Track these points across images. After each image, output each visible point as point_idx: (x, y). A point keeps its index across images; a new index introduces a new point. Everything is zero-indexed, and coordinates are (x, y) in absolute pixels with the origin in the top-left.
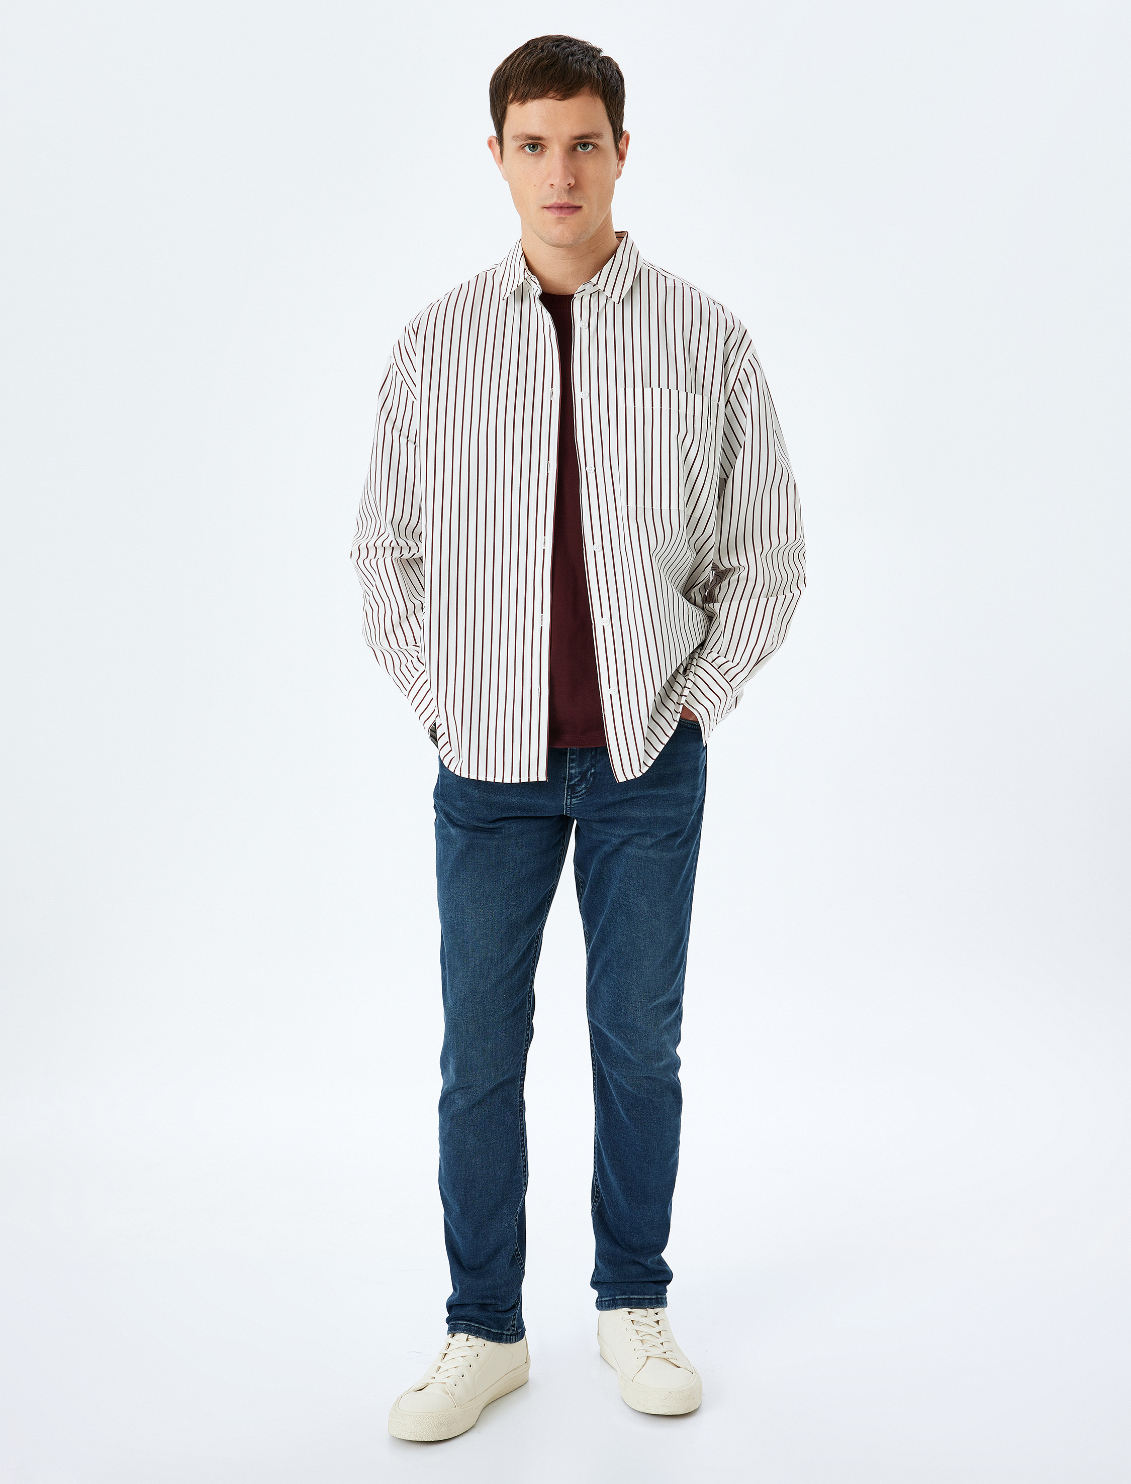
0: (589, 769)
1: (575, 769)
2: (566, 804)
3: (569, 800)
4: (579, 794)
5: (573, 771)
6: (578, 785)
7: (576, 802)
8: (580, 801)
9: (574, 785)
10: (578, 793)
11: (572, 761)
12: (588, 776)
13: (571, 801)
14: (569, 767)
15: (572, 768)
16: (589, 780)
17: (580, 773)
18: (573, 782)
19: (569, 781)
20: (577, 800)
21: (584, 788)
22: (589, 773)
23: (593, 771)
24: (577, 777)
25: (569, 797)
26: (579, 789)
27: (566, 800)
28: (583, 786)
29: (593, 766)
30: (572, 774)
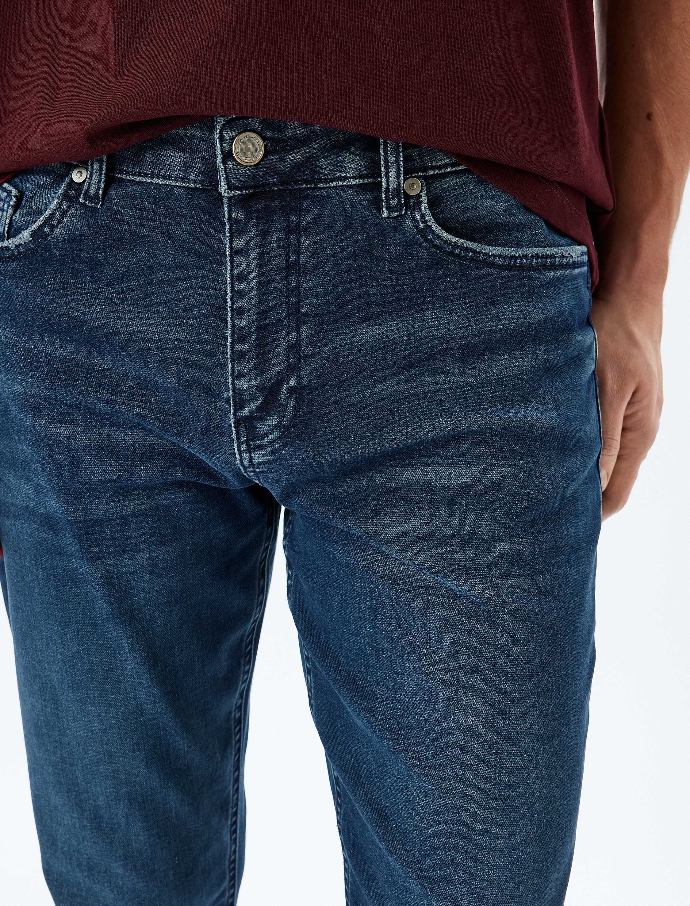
0: (281, 379)
1: (249, 377)
2: (242, 463)
3: (245, 455)
4: (265, 441)
5: (243, 384)
6: (262, 419)
7: (262, 459)
8: (271, 458)
9: (250, 417)
10: (262, 437)
11: (239, 357)
12: (283, 396)
13: (250, 457)
14: (233, 375)
15: (240, 376)
16: (286, 406)
17: (261, 388)
18: (245, 412)
19: (239, 407)
20: (264, 455)
21: (276, 427)
22: (284, 389)
23: (293, 383)
24: (254, 399)
25: (244, 447)
26: (262, 428)
27: (240, 455)
28: (273, 422)
29: (293, 369)
30: (241, 392)
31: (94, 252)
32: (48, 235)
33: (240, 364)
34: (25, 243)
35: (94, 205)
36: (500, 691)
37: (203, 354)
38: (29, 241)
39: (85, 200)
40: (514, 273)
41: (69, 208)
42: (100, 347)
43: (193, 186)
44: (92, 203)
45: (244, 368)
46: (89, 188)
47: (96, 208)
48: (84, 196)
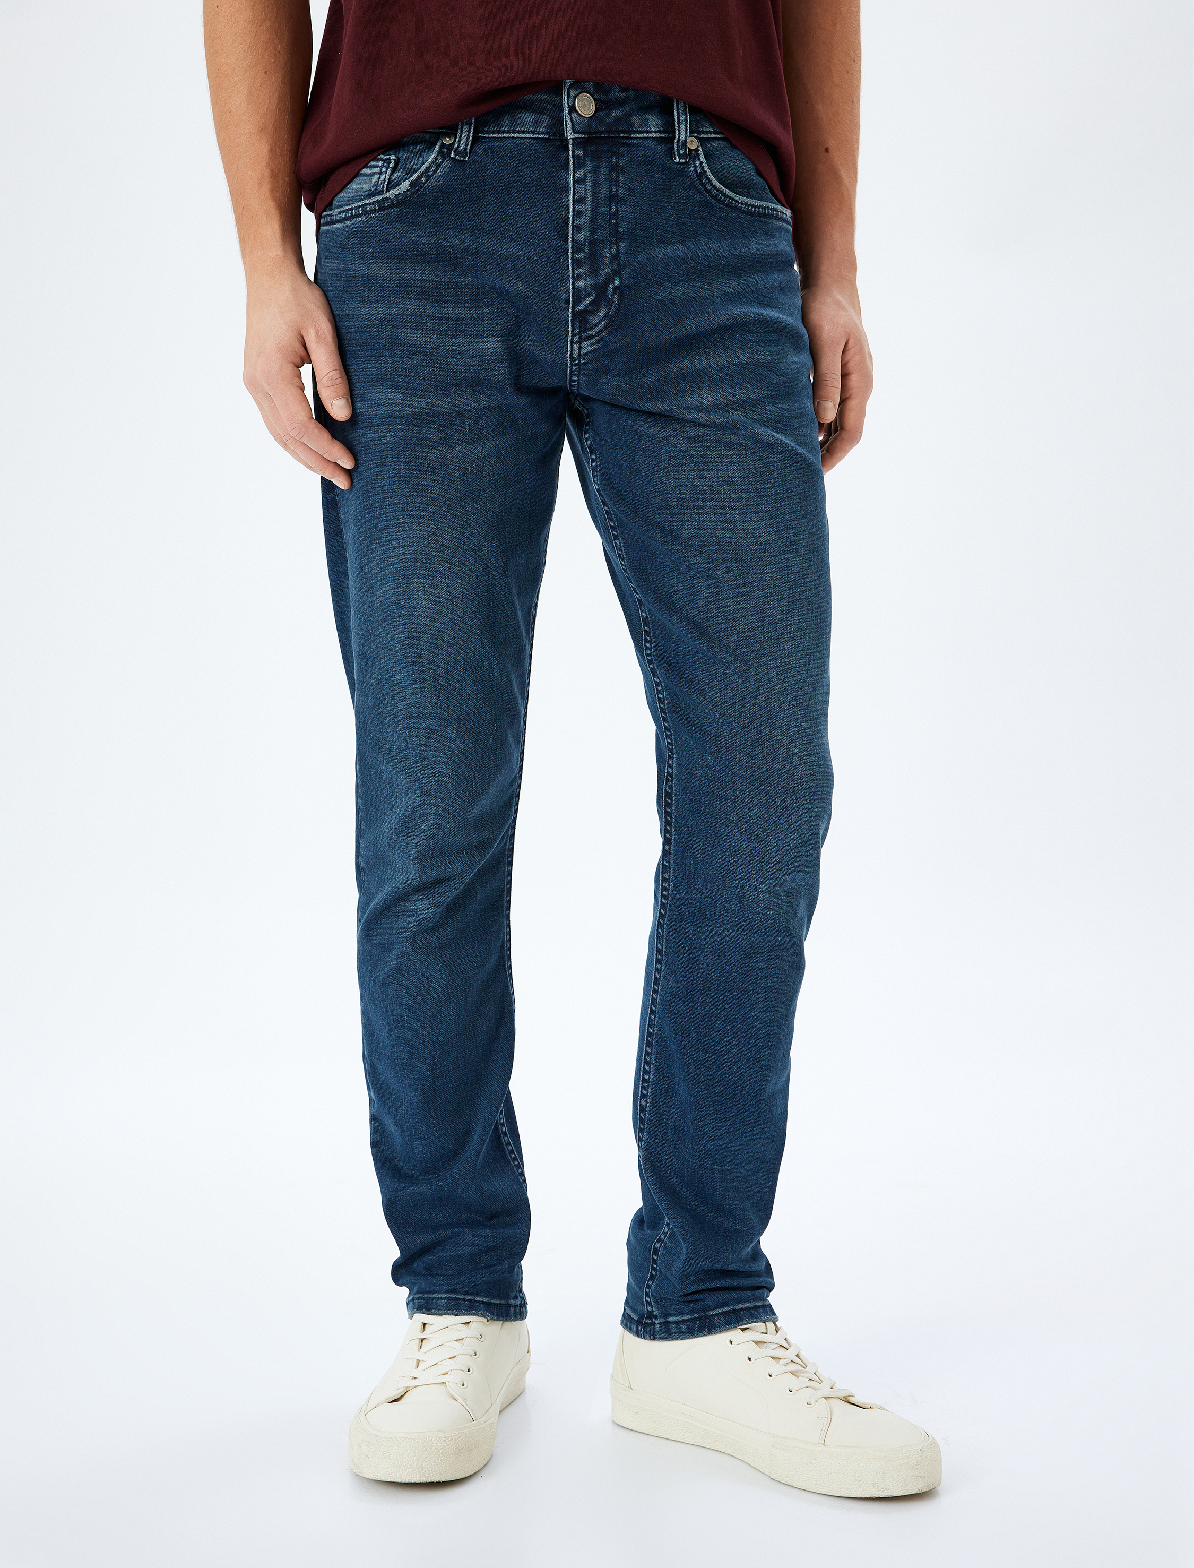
0: (609, 280)
1: (585, 278)
2: (572, 354)
3: (576, 346)
4: (594, 332)
5: (581, 284)
6: (593, 312)
7: (589, 349)
8: (596, 346)
9: (585, 311)
10: (592, 328)
11: (578, 263)
12: (610, 293)
13: (580, 348)
14: (573, 277)
15: (577, 278)
16: (612, 300)
17: (594, 287)
18: (581, 307)
19: (577, 302)
20: (591, 344)
21: (605, 317)
22: (611, 287)
23: (617, 283)
24: (589, 295)
25: (576, 339)
26: (593, 320)
27: (572, 347)
28: (602, 314)
29: (616, 273)
30: (579, 290)
31: (461, 193)
32: (424, 184)
33: (578, 268)
34: (404, 191)
35: (462, 159)
36: (781, 512)
37: (547, 265)
38: (408, 190)
39: (456, 156)
40: (754, 218)
41: (442, 162)
42: (462, 266)
43: (542, 136)
44: (461, 157)
45: (582, 271)
46: (458, 146)
47: (463, 161)
48: (455, 152)
